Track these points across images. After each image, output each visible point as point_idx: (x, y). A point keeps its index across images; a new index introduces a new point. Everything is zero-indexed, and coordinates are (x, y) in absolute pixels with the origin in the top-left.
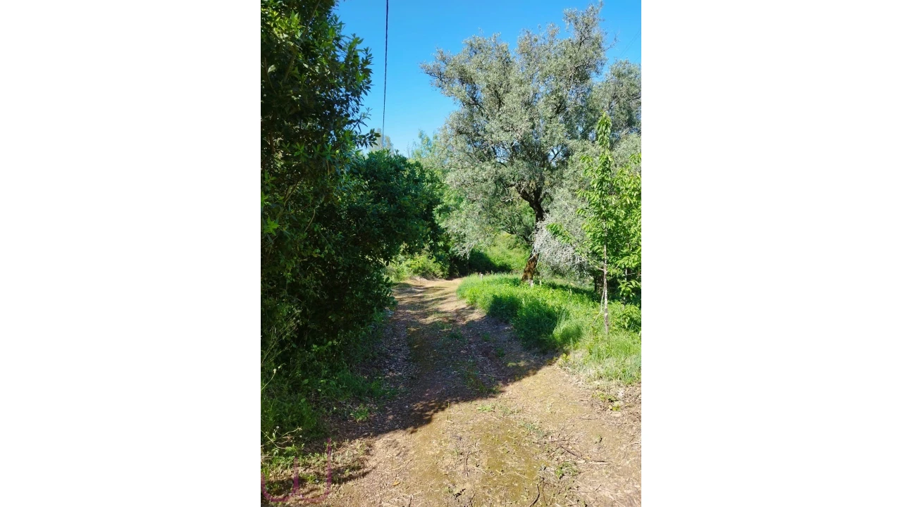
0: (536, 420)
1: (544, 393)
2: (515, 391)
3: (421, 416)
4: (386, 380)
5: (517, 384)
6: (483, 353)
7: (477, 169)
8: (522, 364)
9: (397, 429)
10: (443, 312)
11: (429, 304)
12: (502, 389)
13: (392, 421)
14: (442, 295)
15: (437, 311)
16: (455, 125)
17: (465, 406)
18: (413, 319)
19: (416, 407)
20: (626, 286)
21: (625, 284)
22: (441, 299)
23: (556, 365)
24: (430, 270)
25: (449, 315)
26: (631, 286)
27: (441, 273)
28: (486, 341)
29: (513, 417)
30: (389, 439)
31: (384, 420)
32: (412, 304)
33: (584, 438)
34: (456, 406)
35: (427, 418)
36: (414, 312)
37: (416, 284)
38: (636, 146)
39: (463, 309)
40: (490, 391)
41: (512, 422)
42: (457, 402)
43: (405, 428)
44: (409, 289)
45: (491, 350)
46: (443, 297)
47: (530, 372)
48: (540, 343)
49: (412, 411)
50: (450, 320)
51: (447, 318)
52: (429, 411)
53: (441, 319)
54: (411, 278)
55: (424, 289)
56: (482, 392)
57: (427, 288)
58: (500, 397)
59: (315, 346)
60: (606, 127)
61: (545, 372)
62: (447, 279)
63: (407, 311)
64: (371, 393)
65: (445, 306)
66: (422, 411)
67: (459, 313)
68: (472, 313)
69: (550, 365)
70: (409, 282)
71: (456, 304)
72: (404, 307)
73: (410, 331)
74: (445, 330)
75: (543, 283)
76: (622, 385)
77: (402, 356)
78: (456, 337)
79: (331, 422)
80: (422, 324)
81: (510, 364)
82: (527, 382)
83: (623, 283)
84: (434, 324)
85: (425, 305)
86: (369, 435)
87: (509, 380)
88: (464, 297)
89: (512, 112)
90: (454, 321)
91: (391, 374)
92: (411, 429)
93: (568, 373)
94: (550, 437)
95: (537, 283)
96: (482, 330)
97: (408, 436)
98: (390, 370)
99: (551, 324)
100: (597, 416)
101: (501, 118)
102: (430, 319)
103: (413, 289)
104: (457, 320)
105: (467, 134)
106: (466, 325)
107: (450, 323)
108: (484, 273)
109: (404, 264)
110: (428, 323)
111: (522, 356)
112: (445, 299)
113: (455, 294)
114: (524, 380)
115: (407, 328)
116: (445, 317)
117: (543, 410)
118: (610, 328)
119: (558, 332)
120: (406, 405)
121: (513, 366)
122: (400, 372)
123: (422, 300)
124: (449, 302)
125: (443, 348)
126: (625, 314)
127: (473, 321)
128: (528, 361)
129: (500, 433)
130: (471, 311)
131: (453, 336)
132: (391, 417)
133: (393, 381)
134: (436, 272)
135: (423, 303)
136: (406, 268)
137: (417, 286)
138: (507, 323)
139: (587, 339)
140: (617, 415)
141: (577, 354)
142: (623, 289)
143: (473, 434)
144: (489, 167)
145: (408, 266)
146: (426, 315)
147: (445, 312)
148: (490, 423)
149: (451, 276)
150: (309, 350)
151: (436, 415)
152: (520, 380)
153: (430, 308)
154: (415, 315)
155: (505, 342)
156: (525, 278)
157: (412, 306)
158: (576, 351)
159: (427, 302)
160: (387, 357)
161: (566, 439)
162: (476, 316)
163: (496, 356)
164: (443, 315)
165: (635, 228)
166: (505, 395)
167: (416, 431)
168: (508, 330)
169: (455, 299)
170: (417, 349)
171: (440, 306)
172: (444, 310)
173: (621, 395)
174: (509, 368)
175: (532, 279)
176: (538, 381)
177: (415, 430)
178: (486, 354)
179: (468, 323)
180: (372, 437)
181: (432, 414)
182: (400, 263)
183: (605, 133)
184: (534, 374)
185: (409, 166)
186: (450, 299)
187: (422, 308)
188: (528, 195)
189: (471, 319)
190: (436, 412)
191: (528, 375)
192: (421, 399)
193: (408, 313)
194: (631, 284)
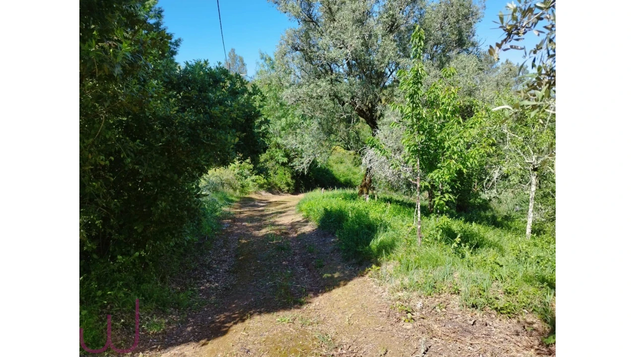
0: (332, 332)
1: (349, 304)
2: (322, 302)
3: (220, 328)
4: (201, 291)
5: (326, 295)
6: (304, 264)
7: (312, 86)
8: (336, 275)
9: (191, 341)
10: (278, 225)
11: (268, 217)
12: (310, 301)
13: (189, 333)
14: (282, 209)
15: (273, 224)
16: (290, 42)
17: (266, 317)
18: (248, 231)
19: (218, 319)
20: (440, 199)
21: (439, 197)
22: (281, 213)
23: (367, 276)
24: (276, 185)
25: (283, 227)
26: (444, 199)
27: (287, 188)
28: (310, 253)
29: (311, 329)
30: (177, 352)
31: (182, 332)
32: (251, 217)
33: (371, 350)
34: (258, 317)
35: (225, 329)
36: (250, 225)
37: (260, 199)
38: (465, 66)
39: (298, 222)
40: (296, 302)
41: (308, 334)
42: (260, 313)
43: (198, 341)
44: (252, 203)
45: (312, 261)
46: (283, 210)
47: (342, 283)
48: (357, 254)
49: (213, 322)
50: (283, 233)
51: (280, 230)
52: (230, 322)
53: (274, 232)
54: (256, 193)
55: (267, 203)
56: (288, 303)
57: (270, 202)
58: (305, 308)
59: (119, 257)
60: (420, 40)
61: (355, 284)
62: (293, 194)
63: (244, 224)
64: (178, 306)
65: (283, 219)
66: (224, 322)
67: (293, 226)
68: (305, 226)
69: (363, 276)
70: (254, 196)
71: (293, 217)
72: (242, 220)
73: (240, 242)
74: (274, 242)
75: (378, 198)
76: (423, 296)
77: (225, 267)
78: (283, 249)
79: (118, 335)
80: (254, 237)
81: (325, 275)
82: (337, 292)
83: (437, 196)
84: (266, 237)
85: (264, 218)
86: (157, 348)
87: (320, 291)
88: (301, 211)
89: (344, 29)
90: (286, 233)
91: (208, 285)
92: (203, 341)
93: (376, 284)
94: (340, 349)
95: (373, 197)
96: (310, 242)
97: (198, 349)
98: (208, 281)
99: (369, 236)
100: (390, 328)
101: (332, 34)
102: (264, 231)
103: (256, 203)
104: (290, 232)
105: (302, 50)
106: (297, 237)
107: (282, 235)
108: (326, 189)
109: (249, 179)
110: (260, 235)
111: (339, 267)
112: (284, 212)
113: (294, 208)
114: (334, 291)
115: (239, 239)
116: (278, 229)
117: (343, 322)
118: (422, 241)
119: (374, 244)
120: (209, 316)
121: (328, 277)
122: (217, 282)
123: (262, 213)
124: (287, 215)
125: (267, 260)
126: (438, 227)
127: (304, 233)
128: (343, 272)
129: (291, 345)
130: (305, 224)
131: (280, 248)
132: (189, 329)
133: (207, 293)
134: (282, 187)
135: (262, 216)
136: (251, 183)
137: (261, 200)
138: (333, 235)
139: (400, 251)
140: (408, 327)
141: (389, 266)
142: (436, 202)
143: (263, 346)
144: (324, 84)
145: (253, 181)
146: (259, 228)
147: (281, 225)
148: (285, 334)
149: (296, 191)
150: (114, 261)
151: (235, 327)
152: (330, 290)
153: (267, 222)
154: (250, 227)
155: (327, 253)
156: (361, 192)
157: (251, 219)
158: (389, 262)
159: (266, 215)
160: (209, 268)
161: (355, 351)
162: (308, 229)
163: (315, 267)
164: (279, 227)
165: (449, 142)
166: (312, 306)
167: (207, 344)
168: (334, 242)
169: (293, 212)
170: (241, 260)
171: (277, 219)
172: (280, 223)
173: (419, 306)
174: (324, 279)
175: (367, 194)
176: (346, 292)
177: (208, 342)
178: (306, 265)
179: (299, 235)
180: (159, 350)
181: (231, 326)
182: (246, 178)
183: (418, 47)
184: (345, 285)
185: (231, 78)
186: (289, 213)
187: (260, 220)
188: (364, 113)
189: (303, 231)
190: (235, 323)
191: (338, 286)
192: (226, 310)
193: (244, 225)
194: (445, 197)
